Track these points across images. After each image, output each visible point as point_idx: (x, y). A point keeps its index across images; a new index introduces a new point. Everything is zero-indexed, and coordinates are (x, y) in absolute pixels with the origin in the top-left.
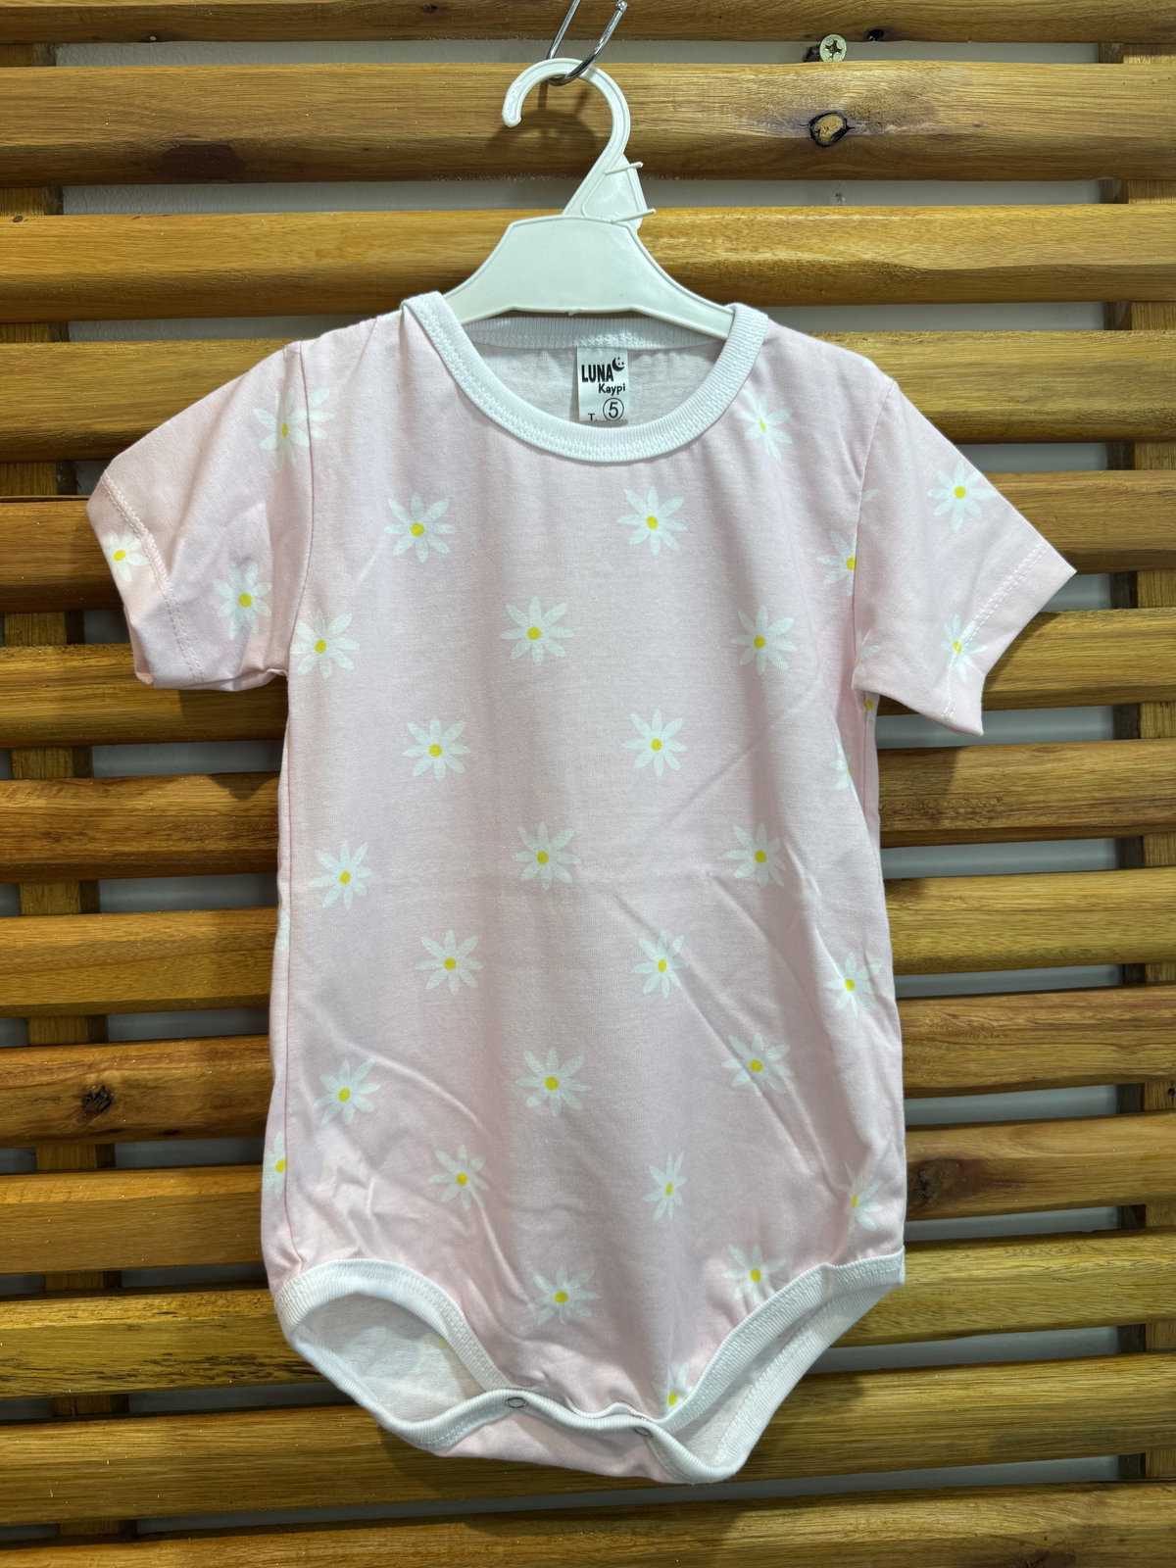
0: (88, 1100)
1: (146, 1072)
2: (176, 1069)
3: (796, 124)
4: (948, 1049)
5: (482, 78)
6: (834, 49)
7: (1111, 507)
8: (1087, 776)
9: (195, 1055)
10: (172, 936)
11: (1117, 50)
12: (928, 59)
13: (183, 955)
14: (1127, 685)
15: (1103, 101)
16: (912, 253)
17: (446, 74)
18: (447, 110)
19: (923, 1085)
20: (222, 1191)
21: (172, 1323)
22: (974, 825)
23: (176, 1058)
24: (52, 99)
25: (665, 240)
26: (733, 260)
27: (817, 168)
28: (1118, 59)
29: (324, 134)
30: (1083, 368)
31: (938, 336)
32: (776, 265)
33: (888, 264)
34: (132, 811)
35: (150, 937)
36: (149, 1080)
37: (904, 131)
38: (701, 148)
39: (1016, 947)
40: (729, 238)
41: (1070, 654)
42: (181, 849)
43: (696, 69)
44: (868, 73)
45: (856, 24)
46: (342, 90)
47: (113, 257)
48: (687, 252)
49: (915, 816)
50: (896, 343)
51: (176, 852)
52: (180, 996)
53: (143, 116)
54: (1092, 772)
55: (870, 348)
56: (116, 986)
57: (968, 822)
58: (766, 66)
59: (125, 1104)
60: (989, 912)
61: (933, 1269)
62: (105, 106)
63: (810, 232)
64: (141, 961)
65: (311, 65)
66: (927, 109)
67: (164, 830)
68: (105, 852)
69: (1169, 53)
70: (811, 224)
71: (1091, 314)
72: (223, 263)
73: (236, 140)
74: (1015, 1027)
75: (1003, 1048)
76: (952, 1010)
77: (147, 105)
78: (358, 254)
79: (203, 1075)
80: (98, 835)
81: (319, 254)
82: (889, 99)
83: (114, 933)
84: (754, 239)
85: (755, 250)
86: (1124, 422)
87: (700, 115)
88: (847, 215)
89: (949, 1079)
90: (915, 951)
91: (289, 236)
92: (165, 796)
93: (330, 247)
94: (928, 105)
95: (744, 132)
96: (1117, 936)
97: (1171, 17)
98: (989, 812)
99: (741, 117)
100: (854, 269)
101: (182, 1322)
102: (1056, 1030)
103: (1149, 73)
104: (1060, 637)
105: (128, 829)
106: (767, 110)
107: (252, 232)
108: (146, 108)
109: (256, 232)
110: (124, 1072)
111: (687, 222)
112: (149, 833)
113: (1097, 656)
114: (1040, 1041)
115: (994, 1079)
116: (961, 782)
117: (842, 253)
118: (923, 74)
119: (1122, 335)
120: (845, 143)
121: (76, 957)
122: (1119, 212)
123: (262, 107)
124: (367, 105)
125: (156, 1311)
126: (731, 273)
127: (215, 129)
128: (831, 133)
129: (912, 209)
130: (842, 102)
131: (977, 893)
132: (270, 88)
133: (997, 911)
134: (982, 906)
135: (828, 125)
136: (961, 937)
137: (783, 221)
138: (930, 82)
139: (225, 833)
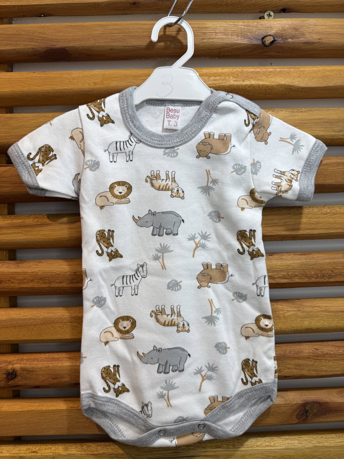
0: (8, 375)
1: (29, 365)
2: (39, 364)
3: (258, 39)
4: (315, 362)
5: (150, 25)
6: (269, 15)
9: (46, 359)
10: (39, 317)
12: (302, 18)
13: (42, 324)
16: (298, 81)
17: (139, 24)
18: (138, 36)
19: (306, 375)
20: (54, 408)
21: (36, 456)
22: (323, 280)
23: (40, 360)
24: (8, 35)
25: (213, 78)
26: (236, 84)
27: (264, 54)
29: (97, 44)
31: (307, 109)
32: (251, 86)
33: (290, 85)
34: (26, 273)
35: (31, 317)
36: (30, 368)
37: (294, 41)
38: (224, 47)
39: (339, 325)
40: (235, 77)
42: (43, 286)
43: (223, 22)
44: (282, 22)
45: (277, 7)
46: (103, 30)
47: (26, 85)
48: (220, 81)
49: (303, 277)
50: (293, 112)
51: (41, 287)
52: (41, 338)
53: (37, 40)
55: (284, 114)
56: (19, 334)
57: (322, 279)
58: (247, 21)
59: (21, 376)
60: (329, 312)
61: (310, 442)
62: (25, 37)
63: (262, 75)
64: (27, 325)
65: (93, 22)
66: (302, 34)
67: (37, 280)
68: (17, 287)
70: (263, 72)
72: (63, 87)
73: (69, 46)
74: (339, 354)
75: (335, 361)
76: (316, 347)
77: (39, 36)
78: (108, 83)
79: (49, 367)
80: (14, 281)
81: (95, 83)
82: (289, 31)
83: (19, 316)
84: (243, 77)
85: (244, 81)
87: (224, 36)
88: (275, 69)
89: (315, 373)
90: (303, 326)
91: (84, 78)
92: (38, 268)
93: (98, 81)
94: (302, 32)
95: (240, 42)
98: (329, 276)
99: (238, 37)
100: (278, 87)
101: (39, 456)
105: (25, 279)
106: (247, 34)
107: (73, 77)
108: (39, 37)
109: (74, 76)
110: (21, 365)
111: (220, 72)
112: (32, 281)
115: (331, 373)
116: (319, 265)
117: (274, 81)
118: (301, 22)
120: (274, 45)
121: (6, 324)
123: (77, 36)
124: (112, 35)
125: (30, 451)
126: (235, 89)
127: (61, 43)
128: (269, 42)
129: (297, 67)
130: (273, 31)
131: (324, 305)
132: (80, 30)
133: (332, 311)
134: (327, 310)
135: (268, 39)
136: (319, 321)
137: (253, 71)
138: (303, 25)
139: (58, 281)
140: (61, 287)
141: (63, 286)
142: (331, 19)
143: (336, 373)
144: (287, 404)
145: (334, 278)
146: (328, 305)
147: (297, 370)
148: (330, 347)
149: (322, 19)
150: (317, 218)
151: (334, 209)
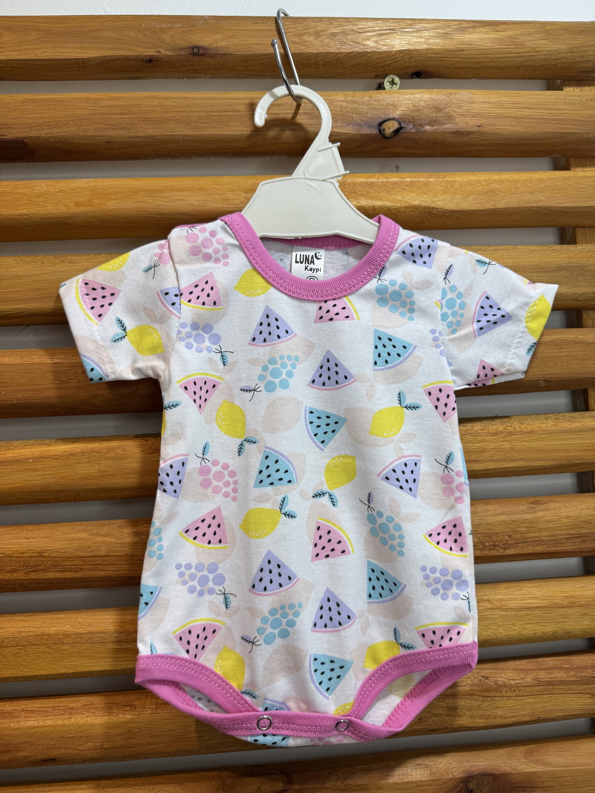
3: (371, 126)
4: (482, 701)
5: (179, 100)
6: (393, 83)
7: (571, 352)
8: (564, 520)
11: (559, 83)
12: (448, 89)
14: (587, 462)
15: (553, 112)
16: (443, 200)
17: (157, 98)
18: (157, 119)
19: (467, 725)
22: (494, 553)
27: (385, 151)
28: (560, 89)
29: (82, 133)
30: (549, 268)
33: (428, 207)
37: (435, 129)
39: (524, 632)
41: (549, 443)
44: (412, 96)
45: (405, 69)
46: (93, 108)
54: (567, 517)
57: (492, 551)
58: (351, 93)
60: (506, 610)
63: (379, 188)
65: (75, 93)
66: (449, 116)
69: (589, 85)
70: (380, 184)
71: (550, 235)
72: (17, 210)
73: (29, 137)
74: (526, 684)
75: (518, 698)
78: (101, 204)
81: (77, 204)
82: (426, 111)
86: (576, 300)
87: (312, 121)
88: (402, 178)
89: (484, 720)
91: (58, 194)
93: (83, 200)
94: (449, 114)
95: (339, 131)
96: (588, 623)
97: (591, 64)
98: (504, 544)
99: (336, 121)
100: (407, 210)
102: (551, 685)
103: (579, 96)
104: (543, 432)
106: (352, 117)
107: (36, 192)
109: (38, 191)
113: (567, 444)
114: (541, 693)
115: (513, 720)
117: (400, 201)
118: (446, 97)
119: (571, 247)
120: (400, 136)
122: (566, 175)
123: (44, 118)
124: (109, 116)
127: (15, 131)
128: (392, 130)
129: (442, 174)
130: (398, 113)
131: (498, 597)
132: (50, 107)
133: (511, 609)
134: (502, 606)
135: (389, 126)
136: (489, 626)
137: (364, 183)
138: (450, 101)
139: (9, 568)
140: (16, 580)
141: (19, 578)
142: (498, 91)
143: (521, 719)
144: (435, 780)
145: (513, 550)
146: (504, 597)
147: (451, 718)
148: (510, 673)
149: (484, 91)
150: (480, 442)
151: (510, 425)
